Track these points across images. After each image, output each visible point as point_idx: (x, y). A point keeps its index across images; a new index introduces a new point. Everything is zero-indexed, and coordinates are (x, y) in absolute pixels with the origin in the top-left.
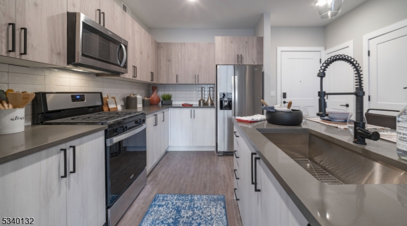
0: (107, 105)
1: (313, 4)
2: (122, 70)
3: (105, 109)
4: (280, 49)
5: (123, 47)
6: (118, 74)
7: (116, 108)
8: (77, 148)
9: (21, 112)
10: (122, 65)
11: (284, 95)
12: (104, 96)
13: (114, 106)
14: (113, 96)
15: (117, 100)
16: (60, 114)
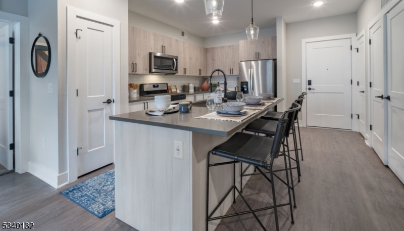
0: (171, 89)
1: (312, 5)
2: (175, 72)
3: (170, 92)
4: (304, 41)
5: (175, 60)
6: (174, 74)
7: (176, 92)
8: (148, 104)
9: (135, 91)
10: (174, 69)
11: (310, 83)
12: (168, 85)
13: (175, 90)
14: (175, 85)
15: (177, 87)
16: (149, 93)
